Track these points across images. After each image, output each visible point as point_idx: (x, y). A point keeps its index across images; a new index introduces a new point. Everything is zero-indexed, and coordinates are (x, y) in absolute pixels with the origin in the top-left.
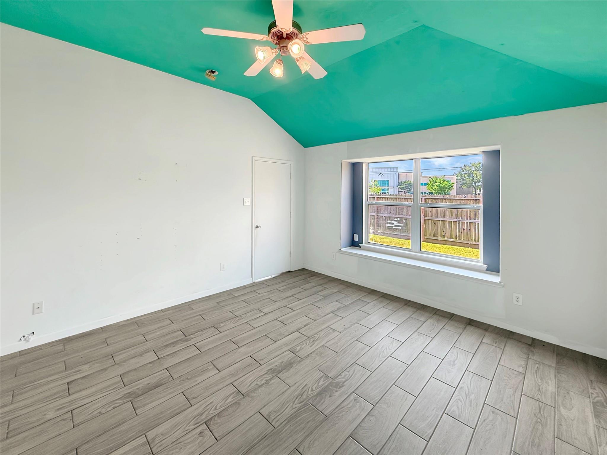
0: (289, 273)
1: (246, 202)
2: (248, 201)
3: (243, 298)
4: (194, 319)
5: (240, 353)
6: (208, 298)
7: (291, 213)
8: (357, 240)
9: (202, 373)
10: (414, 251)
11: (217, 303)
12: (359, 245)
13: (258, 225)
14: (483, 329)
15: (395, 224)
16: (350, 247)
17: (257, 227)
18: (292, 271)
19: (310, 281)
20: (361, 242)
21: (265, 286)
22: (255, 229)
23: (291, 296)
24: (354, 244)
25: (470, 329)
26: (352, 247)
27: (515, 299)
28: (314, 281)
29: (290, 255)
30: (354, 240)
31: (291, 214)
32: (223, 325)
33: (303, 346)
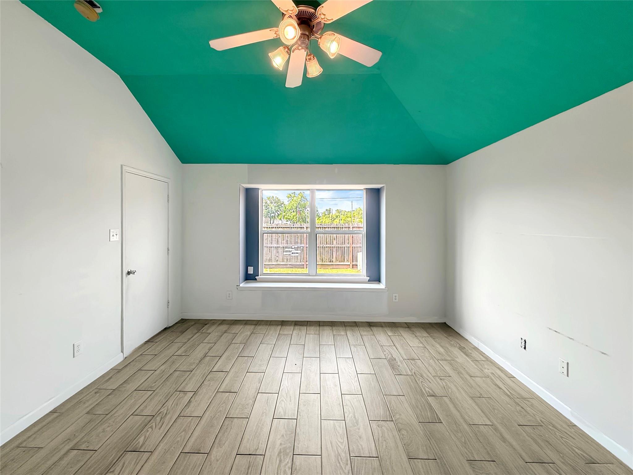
0: (169, 331)
1: (113, 236)
2: (116, 235)
3: (131, 387)
5: (217, 461)
6: (55, 415)
7: (168, 248)
8: (252, 273)
10: (311, 275)
11: (88, 413)
12: (256, 277)
13: (129, 271)
14: (380, 326)
15: (292, 252)
16: (244, 283)
17: (129, 273)
18: (170, 326)
19: (209, 331)
20: (257, 275)
21: (150, 357)
22: (127, 276)
23: (204, 357)
24: (249, 278)
25: (374, 329)
26: (246, 281)
27: (394, 298)
28: (214, 332)
29: (168, 305)
30: (248, 273)
31: (168, 250)
32: (141, 440)
33: (283, 406)
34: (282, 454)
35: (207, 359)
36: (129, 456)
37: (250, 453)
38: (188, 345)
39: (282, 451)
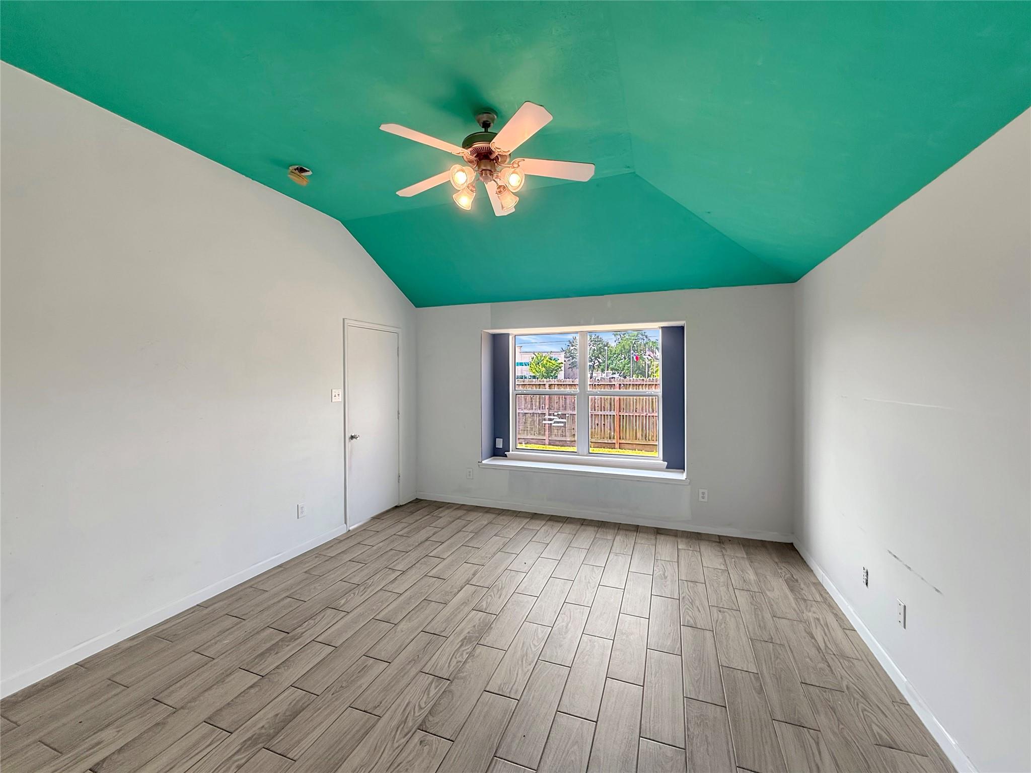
0: (397, 509)
1: (335, 396)
2: (339, 395)
3: (347, 557)
4: (282, 604)
5: (402, 631)
7: (398, 411)
8: (501, 447)
9: (360, 674)
10: (580, 454)
11: (306, 572)
12: (505, 453)
13: (353, 435)
14: (672, 536)
15: (554, 420)
16: (490, 459)
17: (352, 437)
18: (401, 504)
19: (440, 515)
20: (507, 450)
21: (373, 533)
22: (350, 441)
23: (425, 541)
24: (497, 453)
25: (661, 538)
26: (493, 458)
27: (701, 495)
28: (446, 516)
29: (399, 479)
30: (497, 447)
31: (399, 414)
32: (343, 602)
33: (489, 601)
34: (466, 641)
35: (427, 543)
36: (329, 611)
37: (435, 633)
38: (413, 526)
39: (467, 638)
